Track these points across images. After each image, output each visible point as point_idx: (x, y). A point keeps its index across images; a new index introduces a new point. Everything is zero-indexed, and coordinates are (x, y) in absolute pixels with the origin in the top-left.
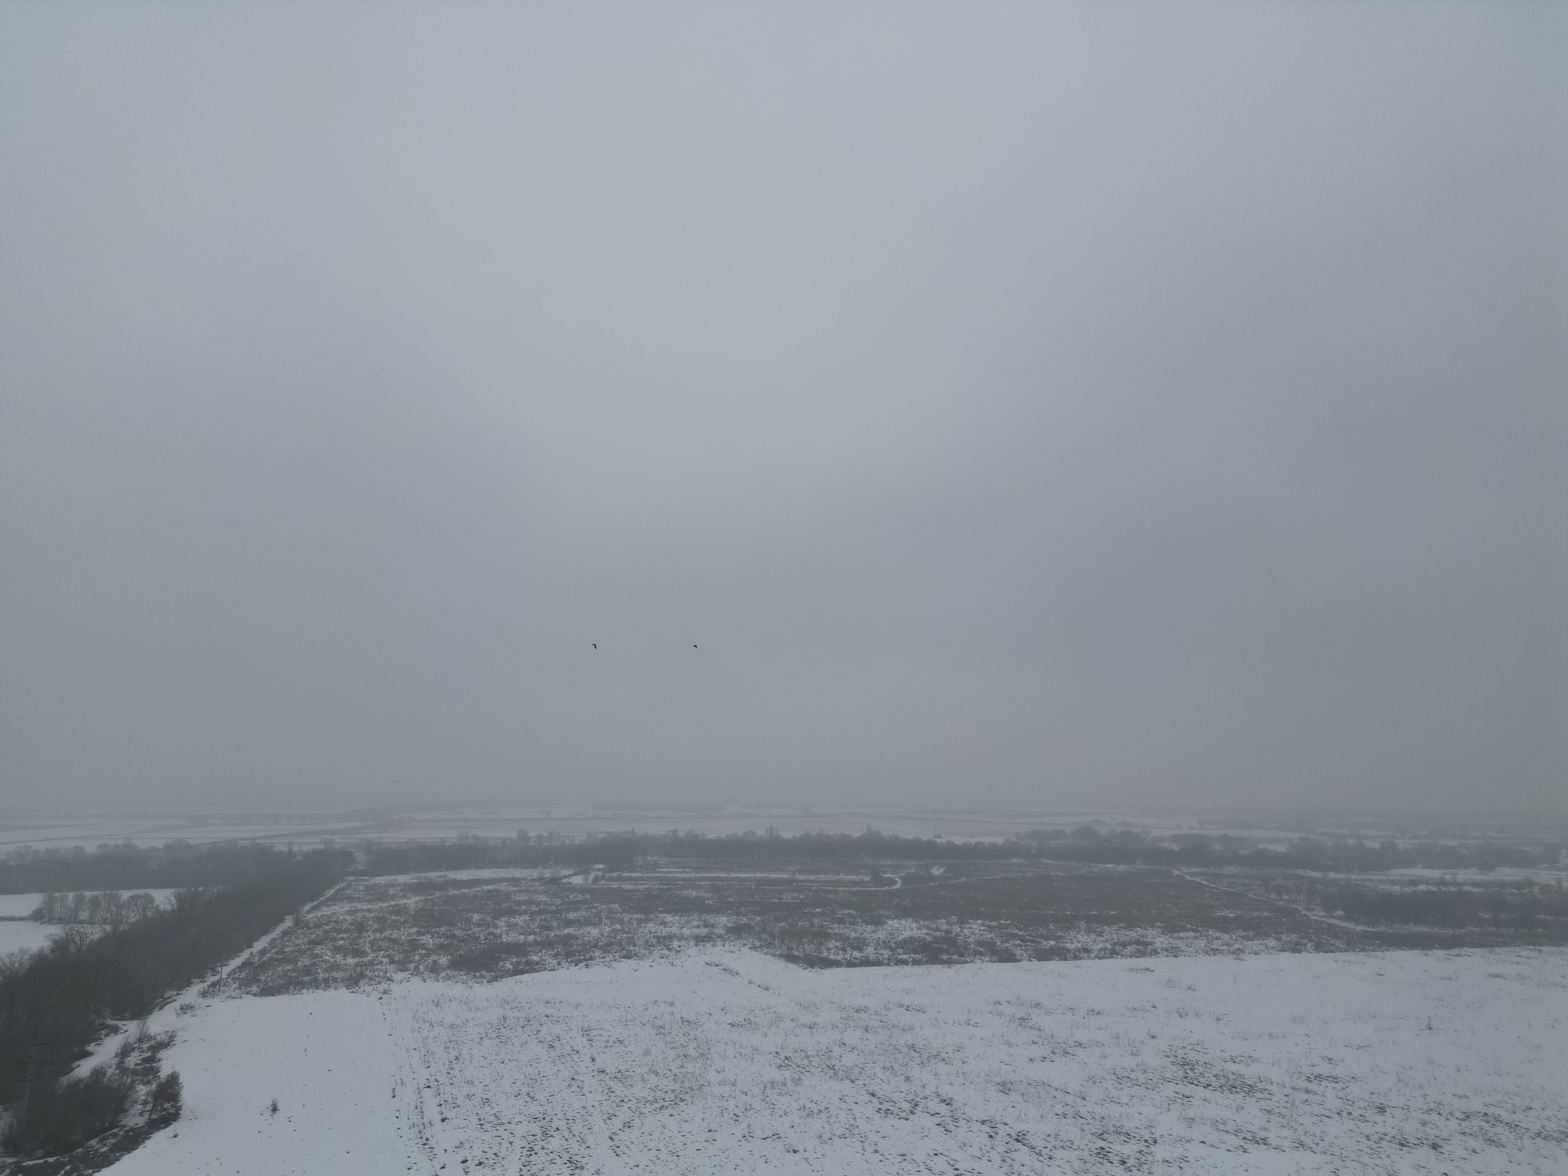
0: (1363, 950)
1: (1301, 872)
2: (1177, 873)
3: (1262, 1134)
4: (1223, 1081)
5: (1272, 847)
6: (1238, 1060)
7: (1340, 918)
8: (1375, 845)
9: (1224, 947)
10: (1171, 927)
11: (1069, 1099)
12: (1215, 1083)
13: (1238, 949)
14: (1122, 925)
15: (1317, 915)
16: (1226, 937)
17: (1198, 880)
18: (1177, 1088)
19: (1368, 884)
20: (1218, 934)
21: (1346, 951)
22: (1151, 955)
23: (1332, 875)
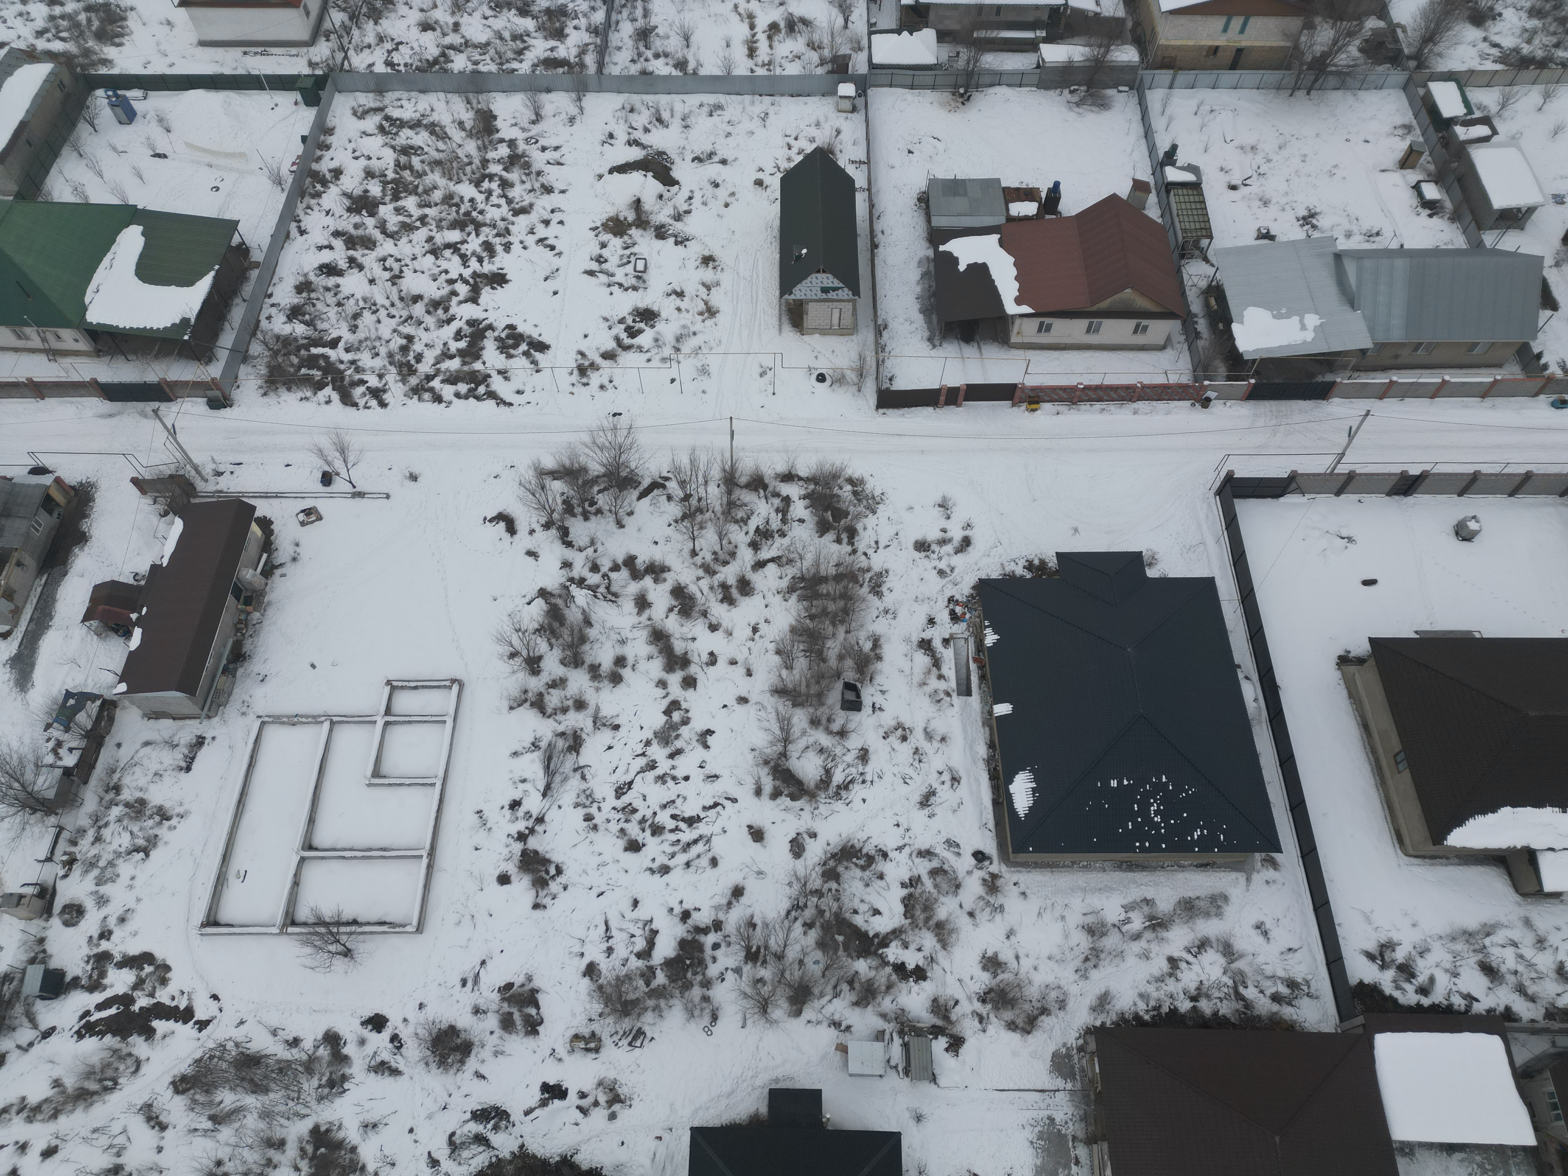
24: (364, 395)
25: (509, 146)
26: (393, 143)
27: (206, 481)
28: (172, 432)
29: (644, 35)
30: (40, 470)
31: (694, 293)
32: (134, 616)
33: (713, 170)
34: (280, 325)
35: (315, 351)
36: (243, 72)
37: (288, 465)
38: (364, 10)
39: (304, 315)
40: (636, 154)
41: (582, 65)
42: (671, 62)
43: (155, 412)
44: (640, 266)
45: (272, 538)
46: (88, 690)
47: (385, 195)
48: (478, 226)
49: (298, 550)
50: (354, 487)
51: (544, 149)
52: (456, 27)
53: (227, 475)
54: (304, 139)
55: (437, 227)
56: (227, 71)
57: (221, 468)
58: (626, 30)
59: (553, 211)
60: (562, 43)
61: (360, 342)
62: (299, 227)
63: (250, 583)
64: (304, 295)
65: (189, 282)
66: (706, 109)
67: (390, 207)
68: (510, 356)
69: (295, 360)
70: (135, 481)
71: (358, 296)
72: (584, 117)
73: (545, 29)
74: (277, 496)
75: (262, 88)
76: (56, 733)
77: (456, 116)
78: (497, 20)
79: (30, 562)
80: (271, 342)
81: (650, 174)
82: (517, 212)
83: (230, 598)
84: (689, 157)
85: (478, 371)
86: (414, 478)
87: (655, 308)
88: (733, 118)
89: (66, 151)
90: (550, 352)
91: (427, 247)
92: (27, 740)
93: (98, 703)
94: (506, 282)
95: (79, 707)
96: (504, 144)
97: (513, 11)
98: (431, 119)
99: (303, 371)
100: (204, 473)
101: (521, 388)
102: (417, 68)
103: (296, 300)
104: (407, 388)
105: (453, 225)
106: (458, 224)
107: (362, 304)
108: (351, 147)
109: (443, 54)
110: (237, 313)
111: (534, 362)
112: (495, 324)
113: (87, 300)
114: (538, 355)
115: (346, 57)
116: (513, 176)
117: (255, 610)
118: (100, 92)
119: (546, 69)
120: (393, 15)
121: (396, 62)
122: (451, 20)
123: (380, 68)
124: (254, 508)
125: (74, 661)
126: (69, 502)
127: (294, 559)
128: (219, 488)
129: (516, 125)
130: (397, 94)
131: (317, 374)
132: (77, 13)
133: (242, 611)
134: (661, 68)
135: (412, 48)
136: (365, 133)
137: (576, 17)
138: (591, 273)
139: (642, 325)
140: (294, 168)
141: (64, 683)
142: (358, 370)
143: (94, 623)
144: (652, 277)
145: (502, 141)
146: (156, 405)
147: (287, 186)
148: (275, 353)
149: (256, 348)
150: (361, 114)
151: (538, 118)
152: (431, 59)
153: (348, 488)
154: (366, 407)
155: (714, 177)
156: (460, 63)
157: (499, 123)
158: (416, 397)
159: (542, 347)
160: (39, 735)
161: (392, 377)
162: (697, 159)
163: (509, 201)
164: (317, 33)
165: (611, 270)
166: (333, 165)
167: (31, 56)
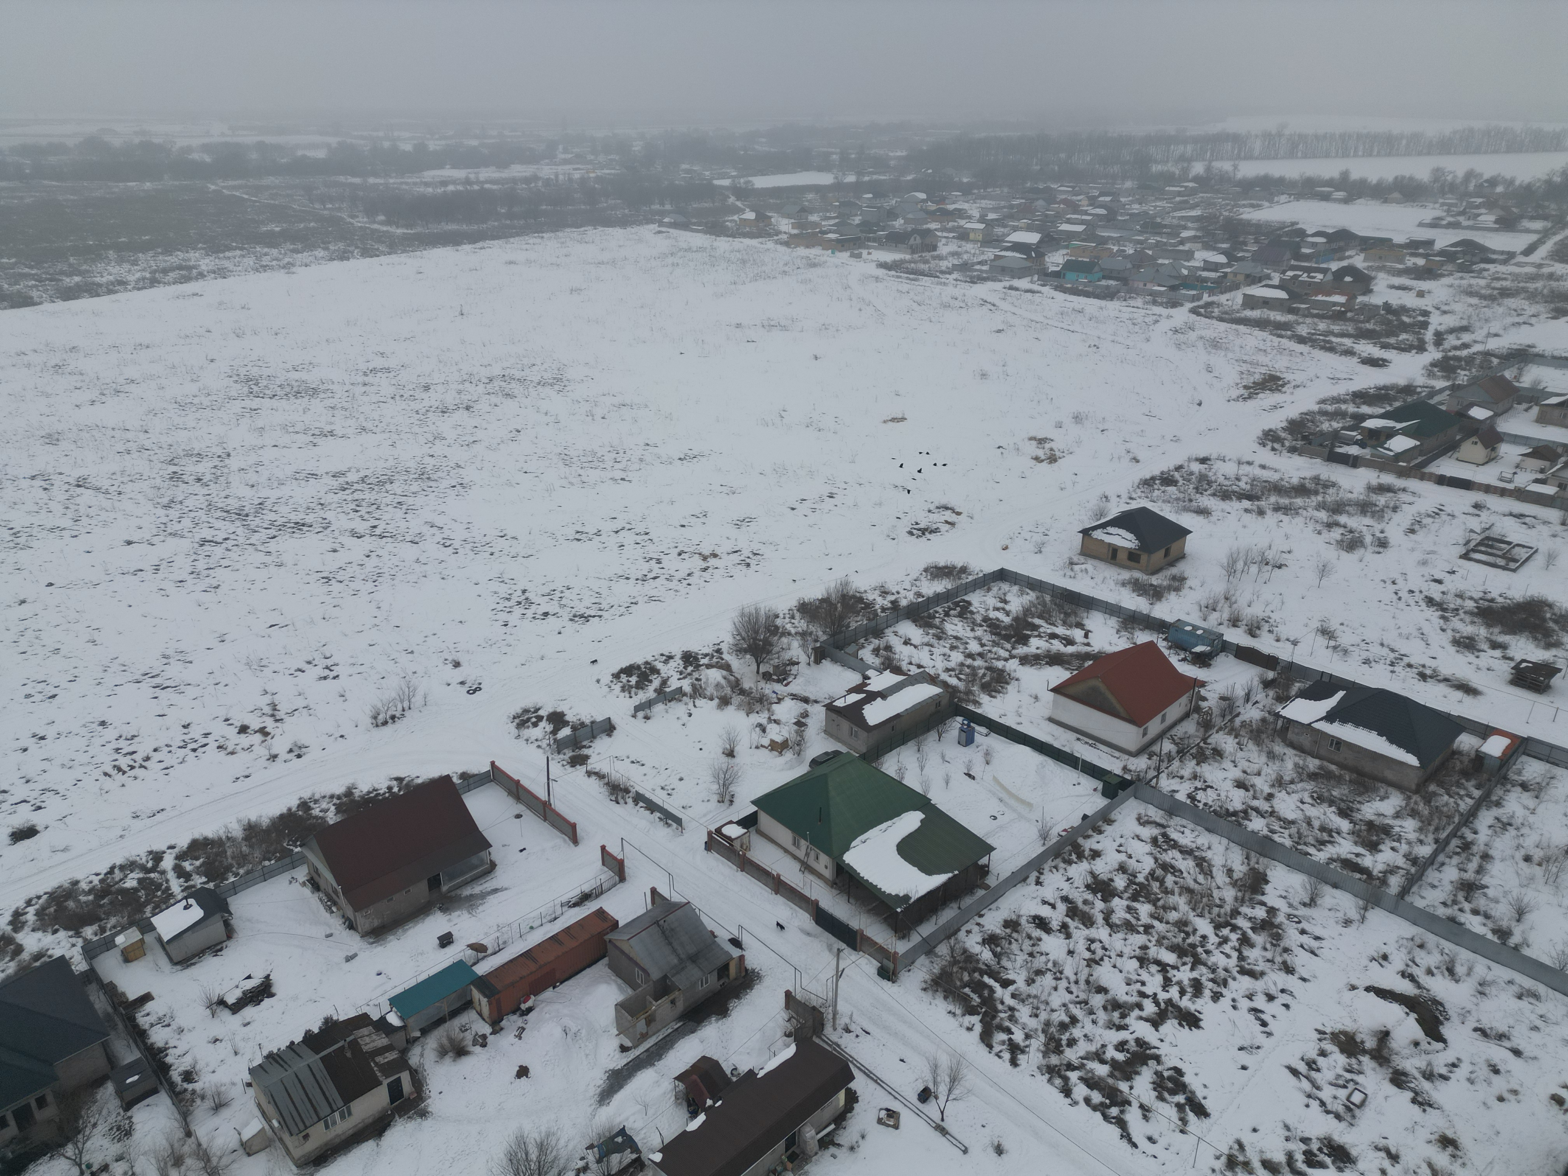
0: (404, 251)
1: (342, 179)
2: (213, 187)
3: (328, 428)
4: (288, 389)
5: (311, 154)
6: (299, 368)
7: (382, 223)
8: (408, 147)
9: (274, 263)
10: (215, 248)
11: (129, 435)
12: (280, 392)
13: (288, 263)
14: (160, 250)
15: (361, 221)
16: (274, 252)
17: (237, 194)
18: (243, 404)
19: (404, 187)
20: (266, 250)
21: (390, 254)
22: (197, 279)
23: (372, 180)
24: (1003, 1043)
25: (1268, 912)
26: (1158, 856)
27: (835, 1029)
28: (839, 974)
29: (1469, 888)
30: (736, 942)
31: (1412, 1166)
32: (709, 1102)
33: (1498, 1053)
34: (972, 942)
35: (986, 979)
36: (1068, 751)
37: (902, 1060)
38: (1194, 751)
39: (997, 946)
40: (1405, 987)
41: (1384, 882)
42: (1490, 924)
43: (839, 951)
44: (1357, 1098)
45: (849, 1115)
46: (636, 1139)
47: (1125, 891)
48: (1197, 962)
49: (861, 1142)
50: (943, 1120)
51: (1303, 932)
52: (1270, 797)
53: (852, 1035)
54: (1085, 817)
55: (1157, 941)
56: (1057, 745)
57: (852, 1027)
58: (1450, 874)
59: (1283, 991)
60: (1372, 854)
61: (1029, 996)
62: (1038, 878)
63: (805, 1142)
64: (1008, 931)
65: (928, 870)
66: (1515, 989)
67: (1125, 903)
68: (1161, 1098)
69: (966, 977)
70: (788, 994)
71: (1051, 957)
72: (1362, 926)
73: (1359, 836)
74: (877, 1081)
75: (1076, 768)
76: (591, 1157)
77: (1229, 863)
78: (1312, 809)
79: (680, 1006)
80: (958, 951)
81: (1413, 1016)
82: (1243, 971)
83: (782, 1143)
84: (1472, 1023)
85: (1121, 1092)
86: (999, 1150)
87: (1354, 1152)
88: (1549, 1015)
89: (912, 745)
90: (1206, 1122)
91: (1138, 952)
92: (570, 1147)
93: (634, 1156)
94: (1198, 1027)
95: (619, 1149)
96: (1264, 908)
97: (1333, 809)
98: (1204, 854)
99: (967, 990)
100: (838, 1022)
101: (1156, 1137)
102: (1214, 811)
103: (998, 930)
104: (1044, 1062)
105: (1173, 948)
106: (1180, 951)
107: (1050, 965)
108: (1119, 841)
109: (1245, 812)
110: (947, 915)
111: (1184, 1121)
112: (1163, 1058)
113: (853, 844)
114: (1191, 1116)
115: (1157, 777)
116: (1259, 939)
117: (792, 1170)
118: (960, 719)
119: (1342, 868)
120: (1216, 764)
121: (1198, 798)
122: (1267, 790)
123: (1181, 797)
124: (852, 1078)
125: (646, 1107)
126: (736, 979)
127: (852, 1149)
128: (840, 1042)
129: (1285, 898)
130: (1184, 822)
131: (976, 999)
132: (979, 668)
133: (782, 1163)
134: (1475, 924)
135: (1219, 795)
136: (1138, 837)
137: (1399, 840)
138: (1295, 1072)
139: (1328, 1160)
140: (1064, 834)
141: (627, 1119)
142: (1012, 1018)
143: (681, 1086)
144: (1366, 1117)
145: (1263, 904)
146: (843, 946)
147: (1049, 844)
148: (955, 962)
149: (943, 949)
150: (1143, 821)
151: (1312, 902)
152: (1231, 809)
153: (937, 1117)
154: (998, 1055)
155: (1496, 1060)
156: (1257, 824)
157: (1268, 888)
158: (1047, 1076)
159: (1201, 1111)
160: (581, 1151)
161: (1037, 1044)
162: (1482, 1032)
163: (1241, 958)
164: (1144, 750)
165: (1319, 1082)
166: (1096, 847)
167: (933, 680)
